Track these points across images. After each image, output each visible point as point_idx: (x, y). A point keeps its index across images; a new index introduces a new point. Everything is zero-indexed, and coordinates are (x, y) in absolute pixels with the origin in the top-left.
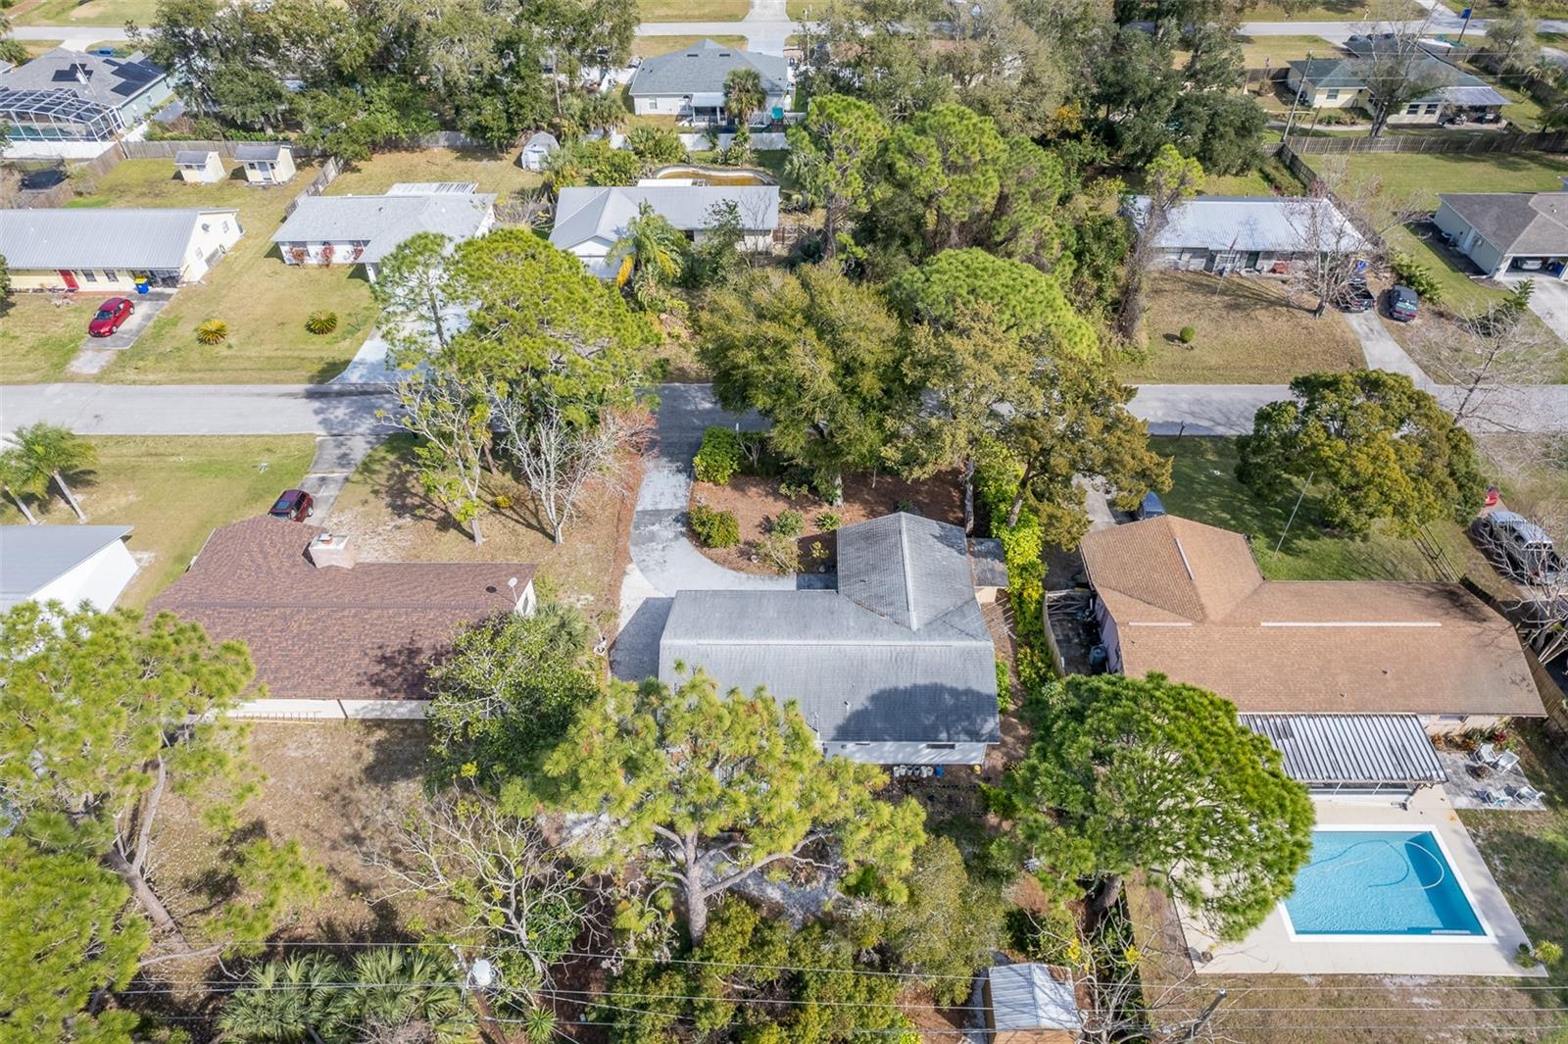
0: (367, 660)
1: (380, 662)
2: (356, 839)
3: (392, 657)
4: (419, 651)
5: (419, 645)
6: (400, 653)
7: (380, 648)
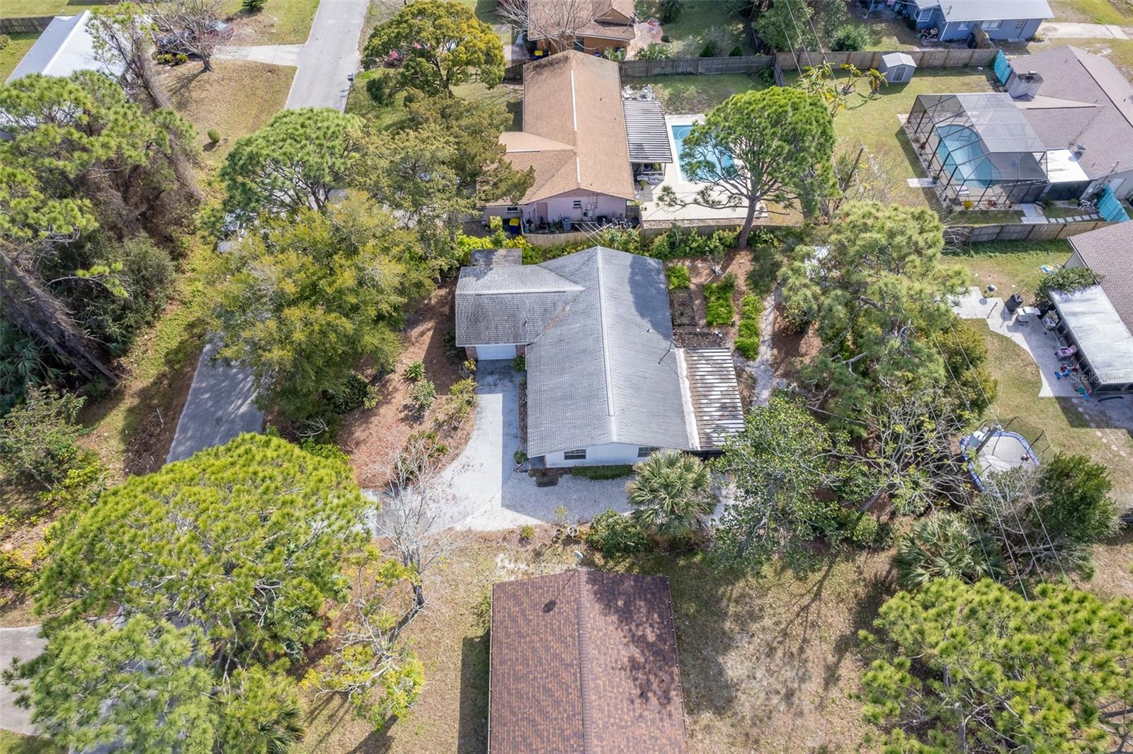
0: (646, 713)
1: (647, 699)
2: (790, 695)
3: (641, 687)
4: (632, 660)
5: (626, 660)
6: (636, 679)
7: (632, 702)
